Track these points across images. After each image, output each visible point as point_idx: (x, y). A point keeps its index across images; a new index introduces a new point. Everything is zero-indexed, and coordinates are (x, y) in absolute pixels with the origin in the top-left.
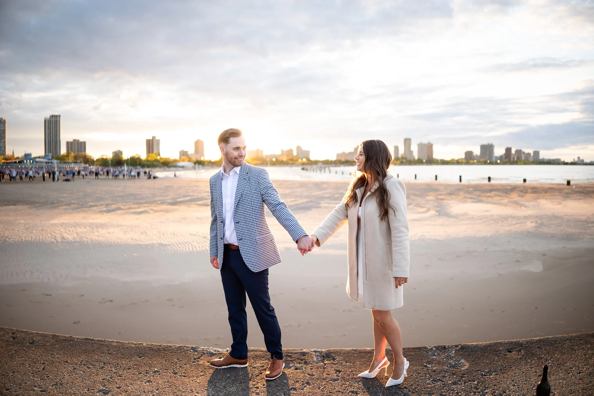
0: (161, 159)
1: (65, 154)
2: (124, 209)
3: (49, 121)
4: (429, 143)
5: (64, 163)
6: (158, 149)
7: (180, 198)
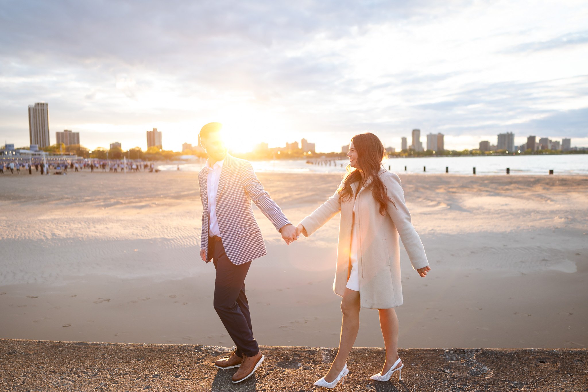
0: (163, 151)
1: (55, 146)
2: (125, 204)
3: (34, 109)
4: (439, 134)
5: (54, 155)
6: (160, 141)
7: (184, 191)
